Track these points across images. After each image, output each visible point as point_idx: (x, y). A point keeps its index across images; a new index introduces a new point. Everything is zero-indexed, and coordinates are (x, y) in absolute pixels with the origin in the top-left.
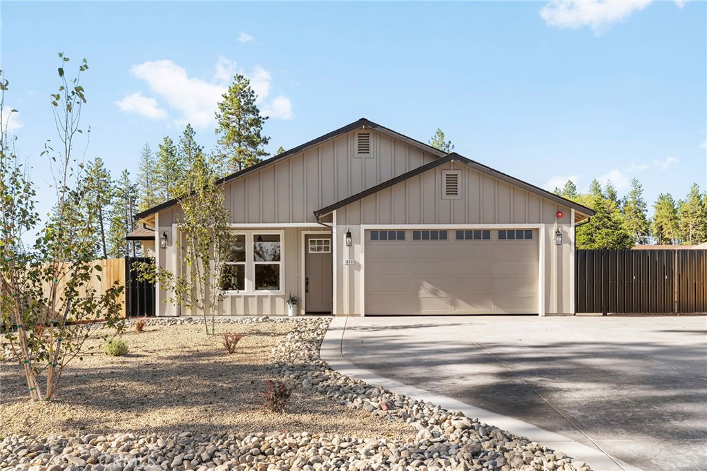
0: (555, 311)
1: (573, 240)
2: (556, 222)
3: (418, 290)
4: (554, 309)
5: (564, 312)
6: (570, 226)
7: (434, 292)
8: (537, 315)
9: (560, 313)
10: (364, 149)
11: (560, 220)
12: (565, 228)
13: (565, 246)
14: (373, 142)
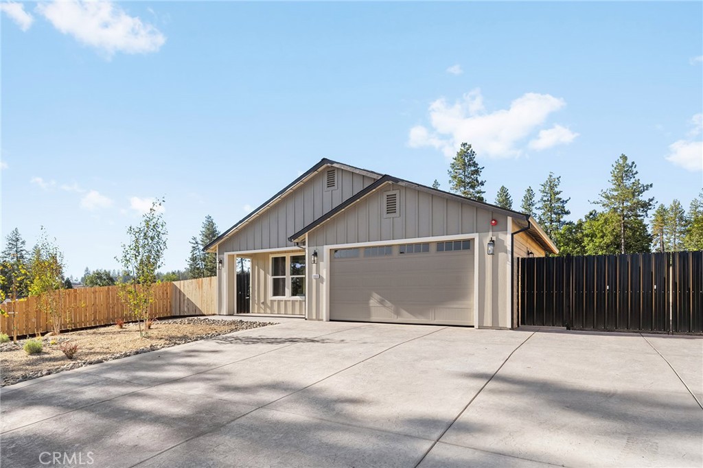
0: (490, 324)
1: (509, 248)
2: (491, 230)
3: (369, 300)
4: (488, 321)
5: (500, 326)
6: (507, 234)
7: (381, 302)
8: (473, 327)
9: (496, 326)
10: (331, 184)
11: (495, 227)
12: (501, 236)
13: (501, 256)
14: (338, 177)
